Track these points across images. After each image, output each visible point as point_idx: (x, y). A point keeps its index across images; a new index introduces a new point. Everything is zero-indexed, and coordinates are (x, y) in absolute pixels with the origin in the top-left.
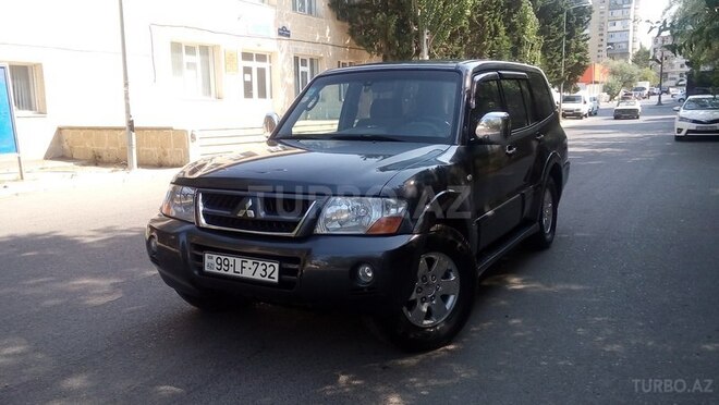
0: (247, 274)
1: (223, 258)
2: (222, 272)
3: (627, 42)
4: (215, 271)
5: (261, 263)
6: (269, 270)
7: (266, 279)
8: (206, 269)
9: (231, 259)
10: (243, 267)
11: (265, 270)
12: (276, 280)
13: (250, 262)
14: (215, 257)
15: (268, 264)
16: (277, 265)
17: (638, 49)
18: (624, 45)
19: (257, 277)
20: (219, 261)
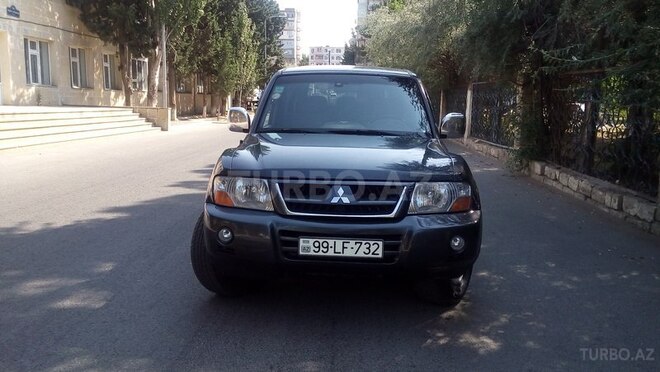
0: (349, 253)
1: (321, 241)
2: (321, 253)
3: (293, 49)
4: (312, 253)
5: (364, 242)
6: (373, 248)
7: (370, 255)
8: (301, 253)
9: (331, 242)
10: (344, 248)
11: (368, 248)
12: (380, 256)
13: (352, 242)
14: (312, 241)
15: (372, 243)
16: (380, 243)
17: (301, 59)
18: (290, 52)
19: (361, 254)
20: (317, 244)
